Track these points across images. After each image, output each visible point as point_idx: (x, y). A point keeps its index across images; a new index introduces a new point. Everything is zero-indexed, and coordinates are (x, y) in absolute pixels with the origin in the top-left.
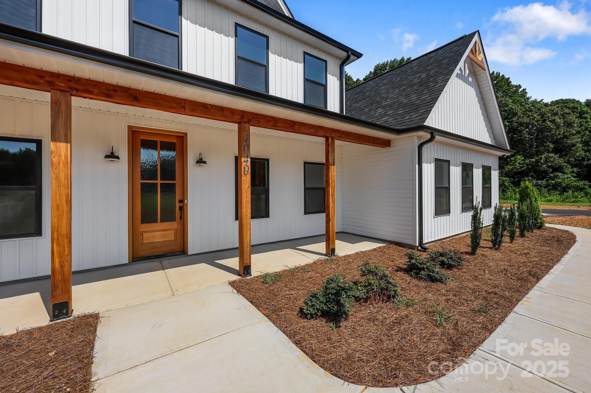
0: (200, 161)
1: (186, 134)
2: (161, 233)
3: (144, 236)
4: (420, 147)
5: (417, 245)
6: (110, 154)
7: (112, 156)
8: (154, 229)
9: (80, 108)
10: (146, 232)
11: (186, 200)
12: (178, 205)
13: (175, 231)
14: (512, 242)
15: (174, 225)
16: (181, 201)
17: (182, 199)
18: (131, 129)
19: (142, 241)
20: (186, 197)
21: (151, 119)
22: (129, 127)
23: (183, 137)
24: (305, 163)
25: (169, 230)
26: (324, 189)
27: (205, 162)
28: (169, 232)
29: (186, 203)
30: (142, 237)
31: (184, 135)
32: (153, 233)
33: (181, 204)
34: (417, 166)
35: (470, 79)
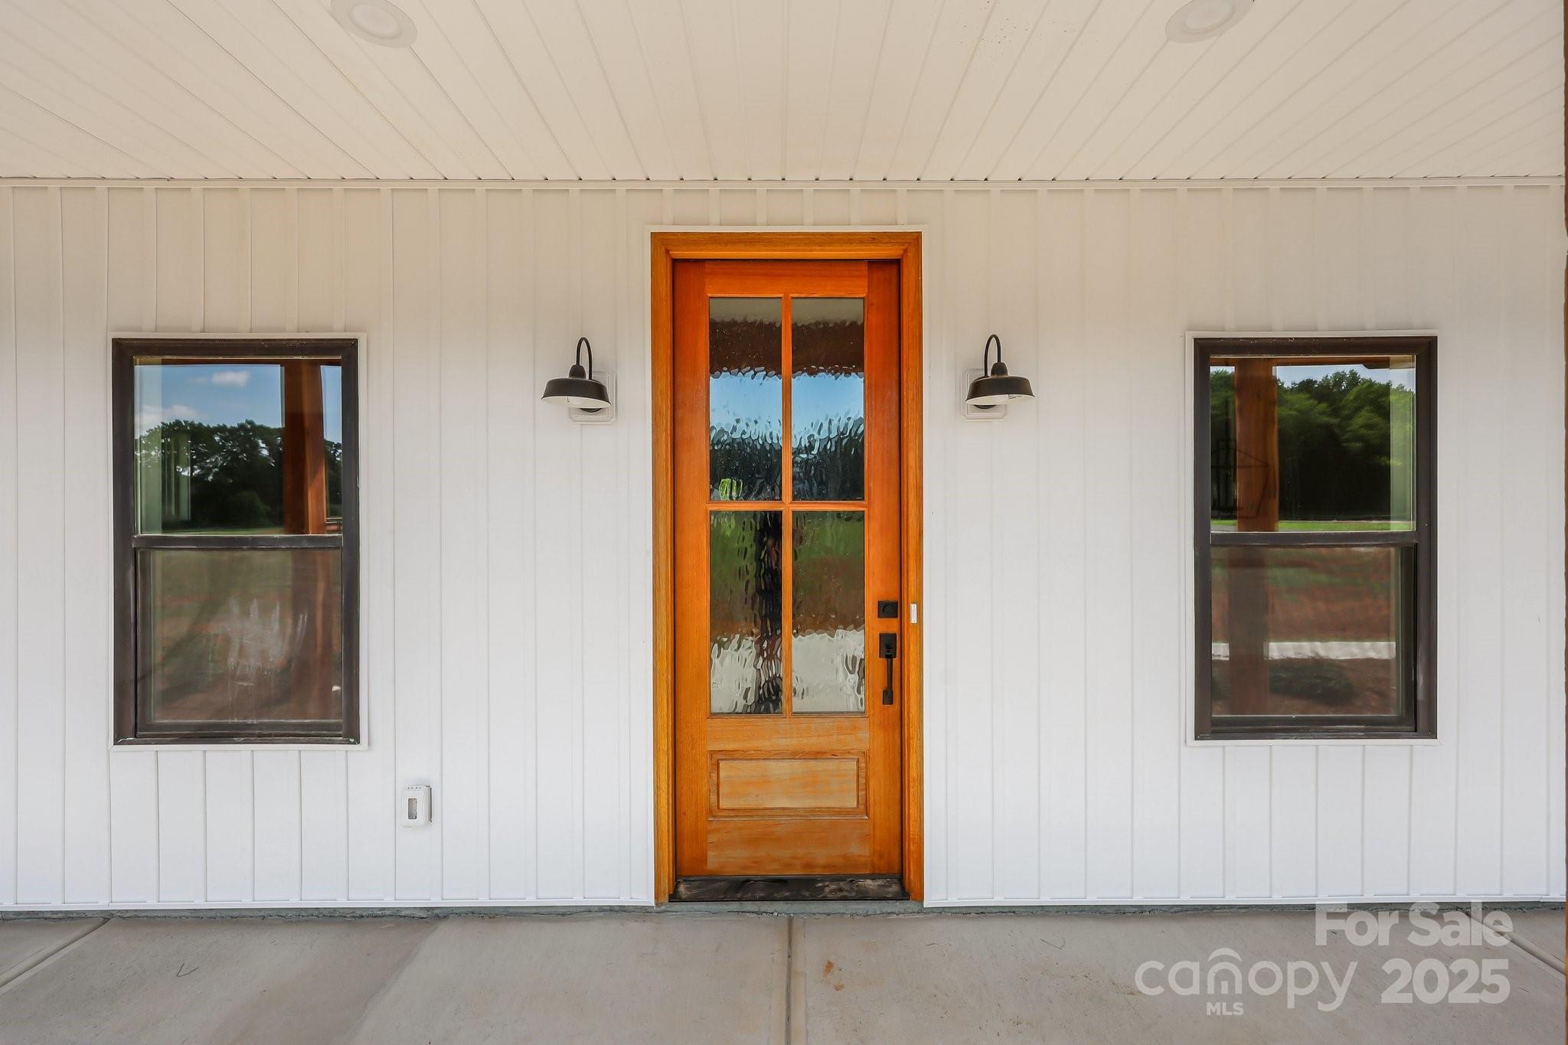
0: (994, 384)
1: (915, 239)
2: (798, 766)
3: (722, 774)
6: (567, 376)
7: (574, 385)
8: (766, 744)
9: (478, 186)
10: (731, 755)
11: (914, 607)
12: (874, 628)
13: (863, 765)
15: (856, 732)
16: (891, 609)
17: (893, 597)
18: (667, 251)
19: (714, 798)
20: (912, 590)
21: (749, 186)
22: (660, 241)
23: (896, 263)
25: (834, 755)
27: (1019, 387)
28: (831, 765)
29: (914, 620)
30: (714, 775)
31: (905, 251)
32: (762, 763)
33: (891, 626)
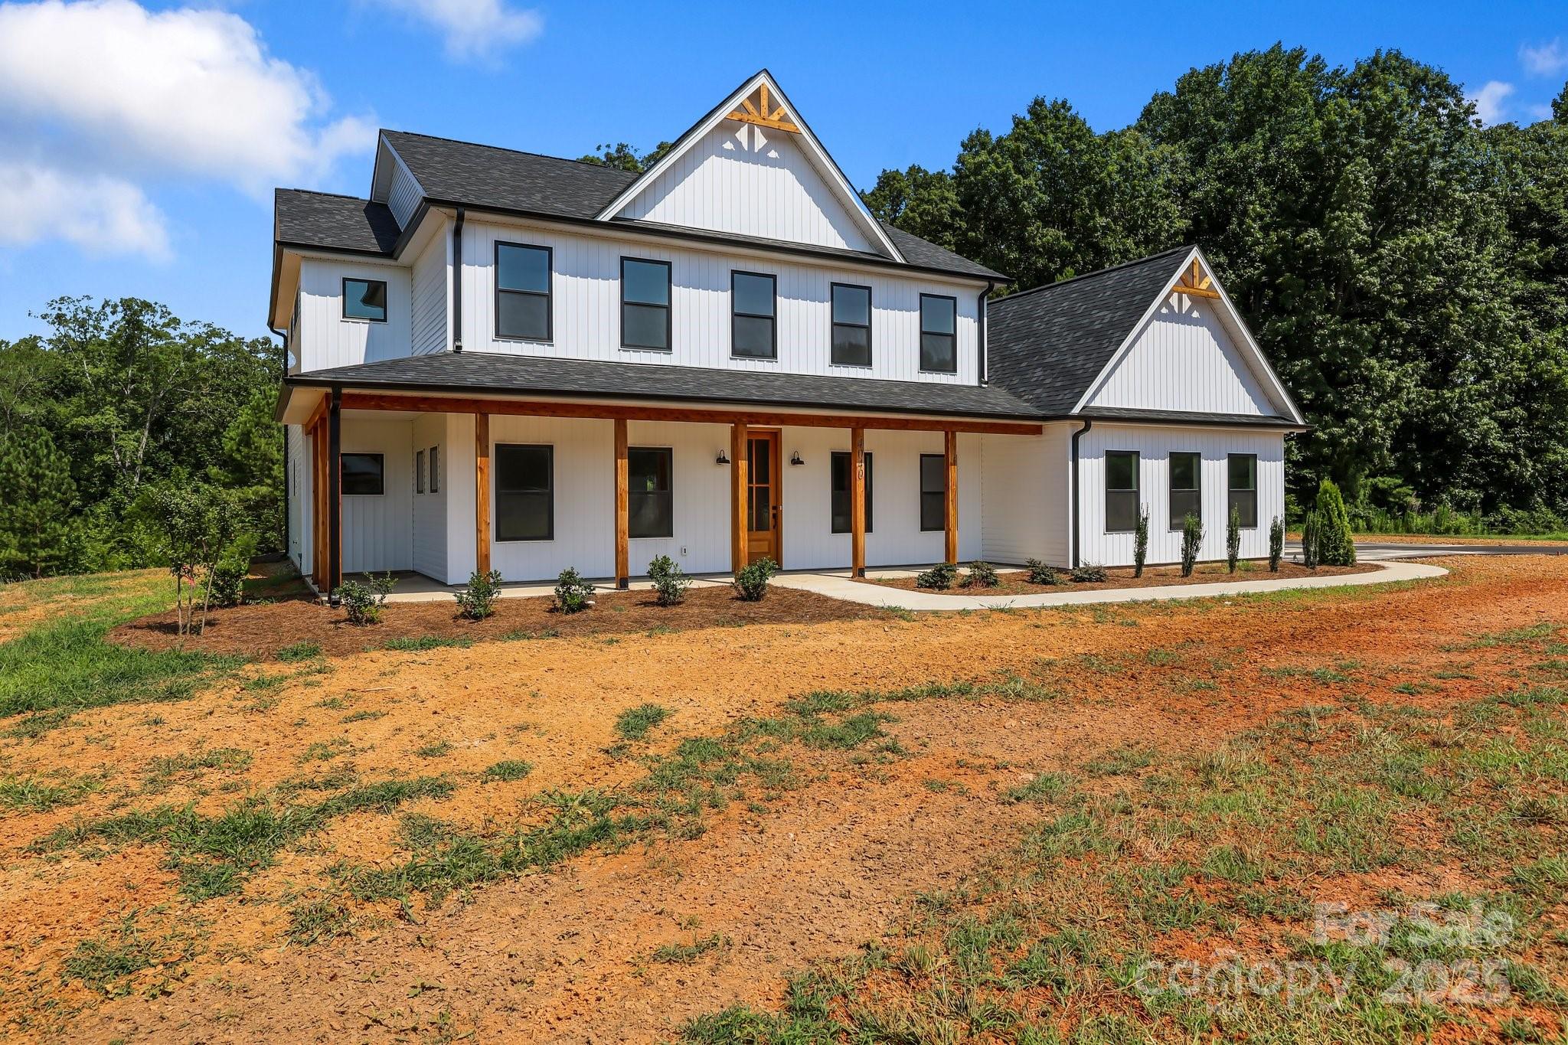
0: (796, 461)
2: (756, 543)
4: (1075, 439)
5: (1071, 567)
7: (721, 460)
11: (780, 506)
12: (771, 512)
13: (771, 540)
14: (1232, 572)
15: (768, 535)
16: (775, 508)
17: (776, 505)
20: (780, 503)
23: (776, 433)
24: (922, 456)
26: (943, 493)
27: (801, 463)
28: (765, 541)
29: (780, 509)
31: (779, 431)
33: (775, 511)
34: (1070, 463)
35: (1195, 314)
